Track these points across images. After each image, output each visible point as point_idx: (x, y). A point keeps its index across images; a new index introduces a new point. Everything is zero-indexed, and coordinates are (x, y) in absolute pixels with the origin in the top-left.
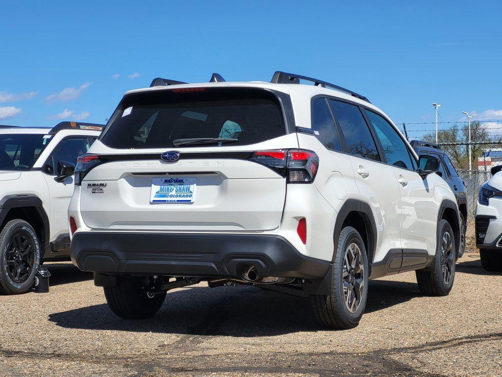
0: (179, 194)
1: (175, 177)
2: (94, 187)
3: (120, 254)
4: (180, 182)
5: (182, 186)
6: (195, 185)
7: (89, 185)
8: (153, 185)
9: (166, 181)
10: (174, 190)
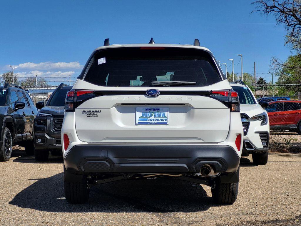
0: (157, 118)
1: (153, 107)
2: (89, 113)
3: (115, 160)
4: (158, 110)
5: (159, 113)
6: (169, 112)
7: (84, 111)
8: (137, 112)
9: (147, 109)
10: (153, 116)
